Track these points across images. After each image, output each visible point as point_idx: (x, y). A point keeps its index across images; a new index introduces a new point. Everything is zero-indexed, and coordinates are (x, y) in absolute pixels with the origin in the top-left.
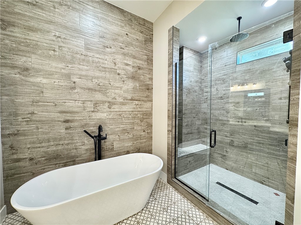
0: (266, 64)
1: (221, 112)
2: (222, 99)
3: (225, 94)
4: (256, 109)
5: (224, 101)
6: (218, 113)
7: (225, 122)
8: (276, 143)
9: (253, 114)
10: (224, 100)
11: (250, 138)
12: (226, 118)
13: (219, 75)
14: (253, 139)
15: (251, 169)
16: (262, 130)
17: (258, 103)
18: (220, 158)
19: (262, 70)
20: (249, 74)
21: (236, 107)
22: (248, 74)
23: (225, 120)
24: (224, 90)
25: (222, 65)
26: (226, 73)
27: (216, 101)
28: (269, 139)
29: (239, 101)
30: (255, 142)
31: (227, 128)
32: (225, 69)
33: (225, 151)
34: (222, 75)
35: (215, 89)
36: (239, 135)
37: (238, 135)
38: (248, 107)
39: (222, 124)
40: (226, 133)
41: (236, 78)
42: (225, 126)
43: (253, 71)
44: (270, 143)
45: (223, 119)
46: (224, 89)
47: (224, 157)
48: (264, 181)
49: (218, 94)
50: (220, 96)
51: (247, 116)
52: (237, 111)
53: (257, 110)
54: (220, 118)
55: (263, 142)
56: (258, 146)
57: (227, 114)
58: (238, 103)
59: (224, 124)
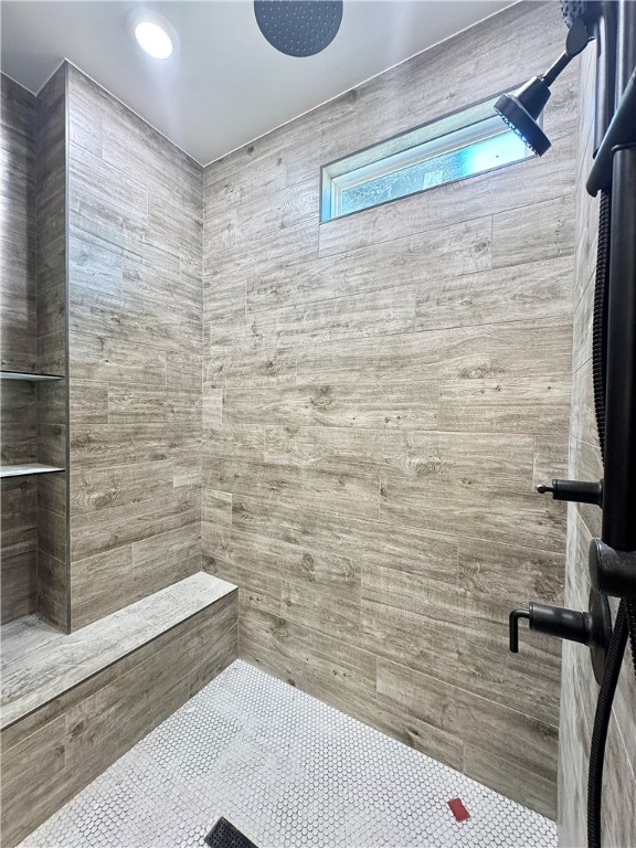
0: (417, 223)
1: (268, 431)
2: (273, 374)
3: (280, 352)
4: (387, 421)
5: (278, 383)
6: (261, 435)
7: (283, 475)
8: (454, 565)
9: (376, 438)
10: (280, 377)
11: (366, 544)
12: (286, 456)
13: (262, 266)
14: (378, 551)
15: (372, 683)
16: (406, 508)
17: (392, 392)
18: (269, 636)
19: (406, 249)
20: (362, 266)
21: (320, 409)
22: (358, 263)
23: (282, 466)
24: (278, 334)
25: (271, 223)
26: (284, 259)
27: (250, 383)
28: (431, 551)
29: (327, 382)
30: (384, 565)
31: (289, 500)
32: (281, 241)
33: (283, 604)
34: (270, 265)
35: (249, 325)
36: (329, 534)
37: (325, 532)
38: (361, 409)
39: (271, 482)
40: (286, 525)
41: (318, 280)
42: (284, 492)
43: (375, 252)
44: (433, 568)
45: (276, 462)
46: (279, 329)
47: (282, 631)
48: (416, 733)
49: (258, 349)
50: (265, 359)
51: (355, 450)
52: (324, 424)
53: (390, 424)
54: (267, 458)
55: (410, 562)
56: (395, 581)
57: (291, 437)
58: (326, 390)
59: (281, 483)
